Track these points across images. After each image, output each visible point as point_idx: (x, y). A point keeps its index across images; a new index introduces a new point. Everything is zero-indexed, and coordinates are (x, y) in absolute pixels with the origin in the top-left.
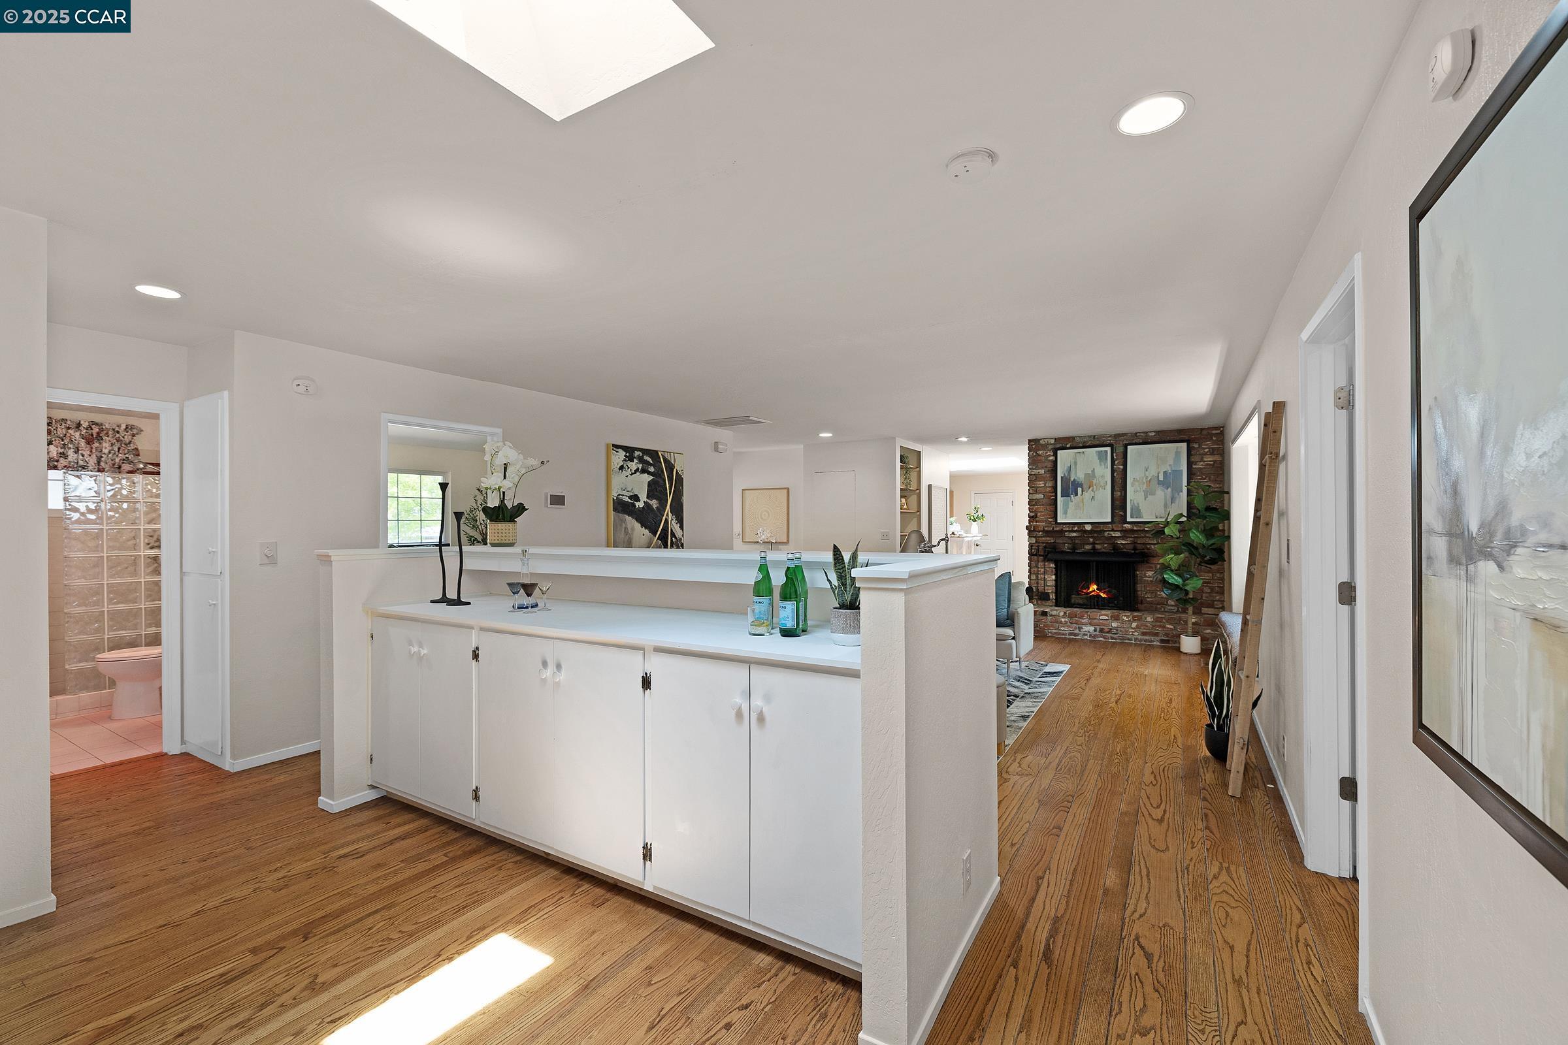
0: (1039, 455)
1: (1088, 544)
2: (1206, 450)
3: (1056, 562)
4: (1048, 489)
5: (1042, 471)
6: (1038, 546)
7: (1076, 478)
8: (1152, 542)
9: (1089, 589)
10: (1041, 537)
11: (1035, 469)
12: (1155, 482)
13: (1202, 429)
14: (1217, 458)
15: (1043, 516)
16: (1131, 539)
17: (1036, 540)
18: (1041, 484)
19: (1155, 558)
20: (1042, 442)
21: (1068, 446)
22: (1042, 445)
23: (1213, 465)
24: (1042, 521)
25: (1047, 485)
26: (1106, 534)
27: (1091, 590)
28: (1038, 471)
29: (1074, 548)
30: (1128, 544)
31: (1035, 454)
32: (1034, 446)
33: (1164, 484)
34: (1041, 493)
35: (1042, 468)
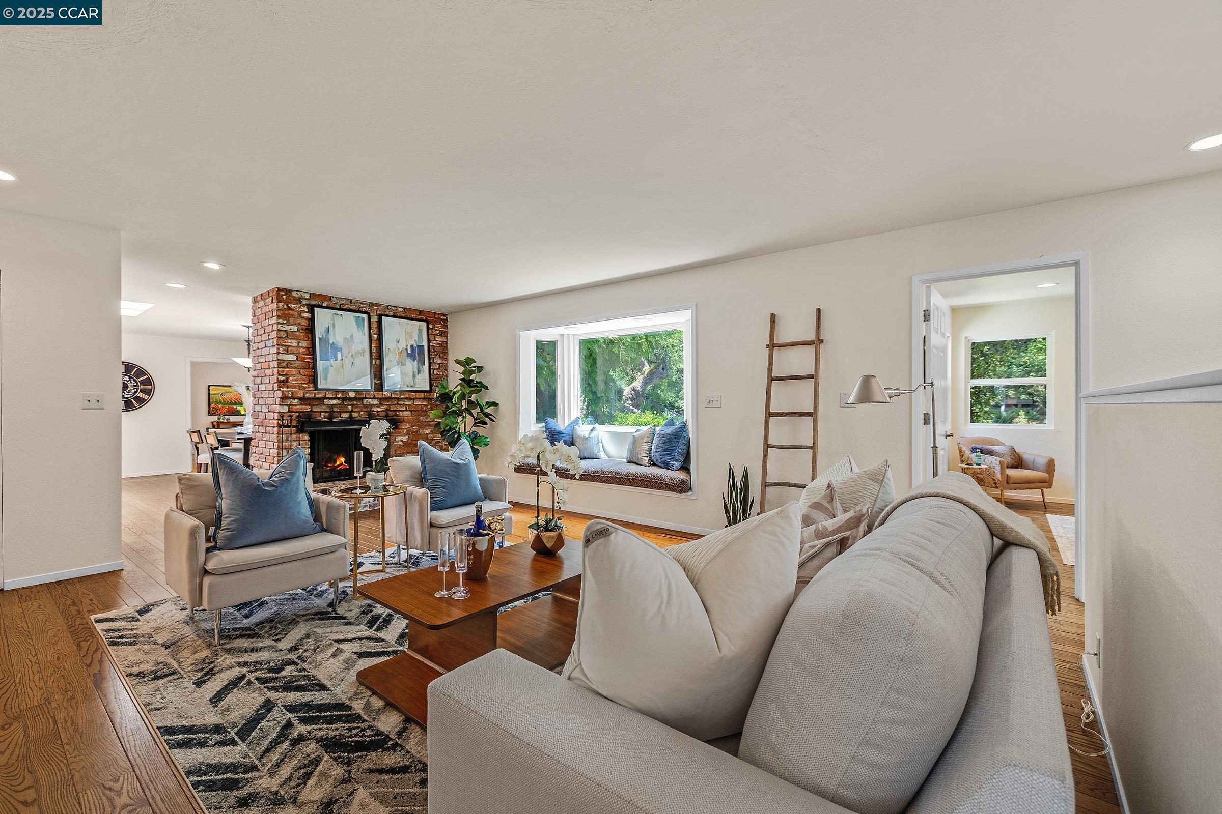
0: (290, 309)
1: (346, 412)
2: (438, 332)
3: (312, 434)
4: (302, 350)
5: (295, 329)
6: (291, 416)
7: (335, 342)
8: (402, 409)
9: (336, 462)
10: (296, 405)
11: (285, 324)
12: (405, 354)
13: (435, 314)
14: (444, 339)
15: (296, 380)
16: (385, 406)
17: (289, 408)
18: (294, 343)
19: (402, 424)
20: (294, 294)
21: (324, 305)
22: (294, 298)
23: (441, 345)
24: (295, 387)
25: (300, 345)
26: (365, 402)
27: (338, 463)
28: (290, 327)
29: (331, 417)
30: (383, 411)
31: (285, 307)
32: (284, 297)
33: (412, 356)
34: (293, 354)
35: (295, 325)
